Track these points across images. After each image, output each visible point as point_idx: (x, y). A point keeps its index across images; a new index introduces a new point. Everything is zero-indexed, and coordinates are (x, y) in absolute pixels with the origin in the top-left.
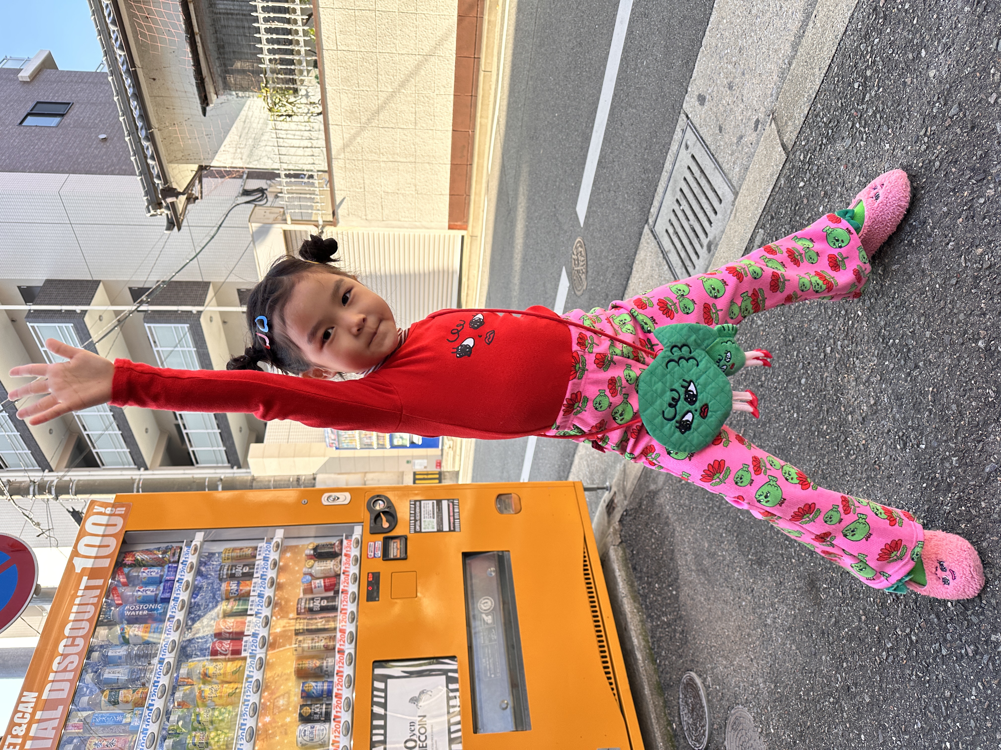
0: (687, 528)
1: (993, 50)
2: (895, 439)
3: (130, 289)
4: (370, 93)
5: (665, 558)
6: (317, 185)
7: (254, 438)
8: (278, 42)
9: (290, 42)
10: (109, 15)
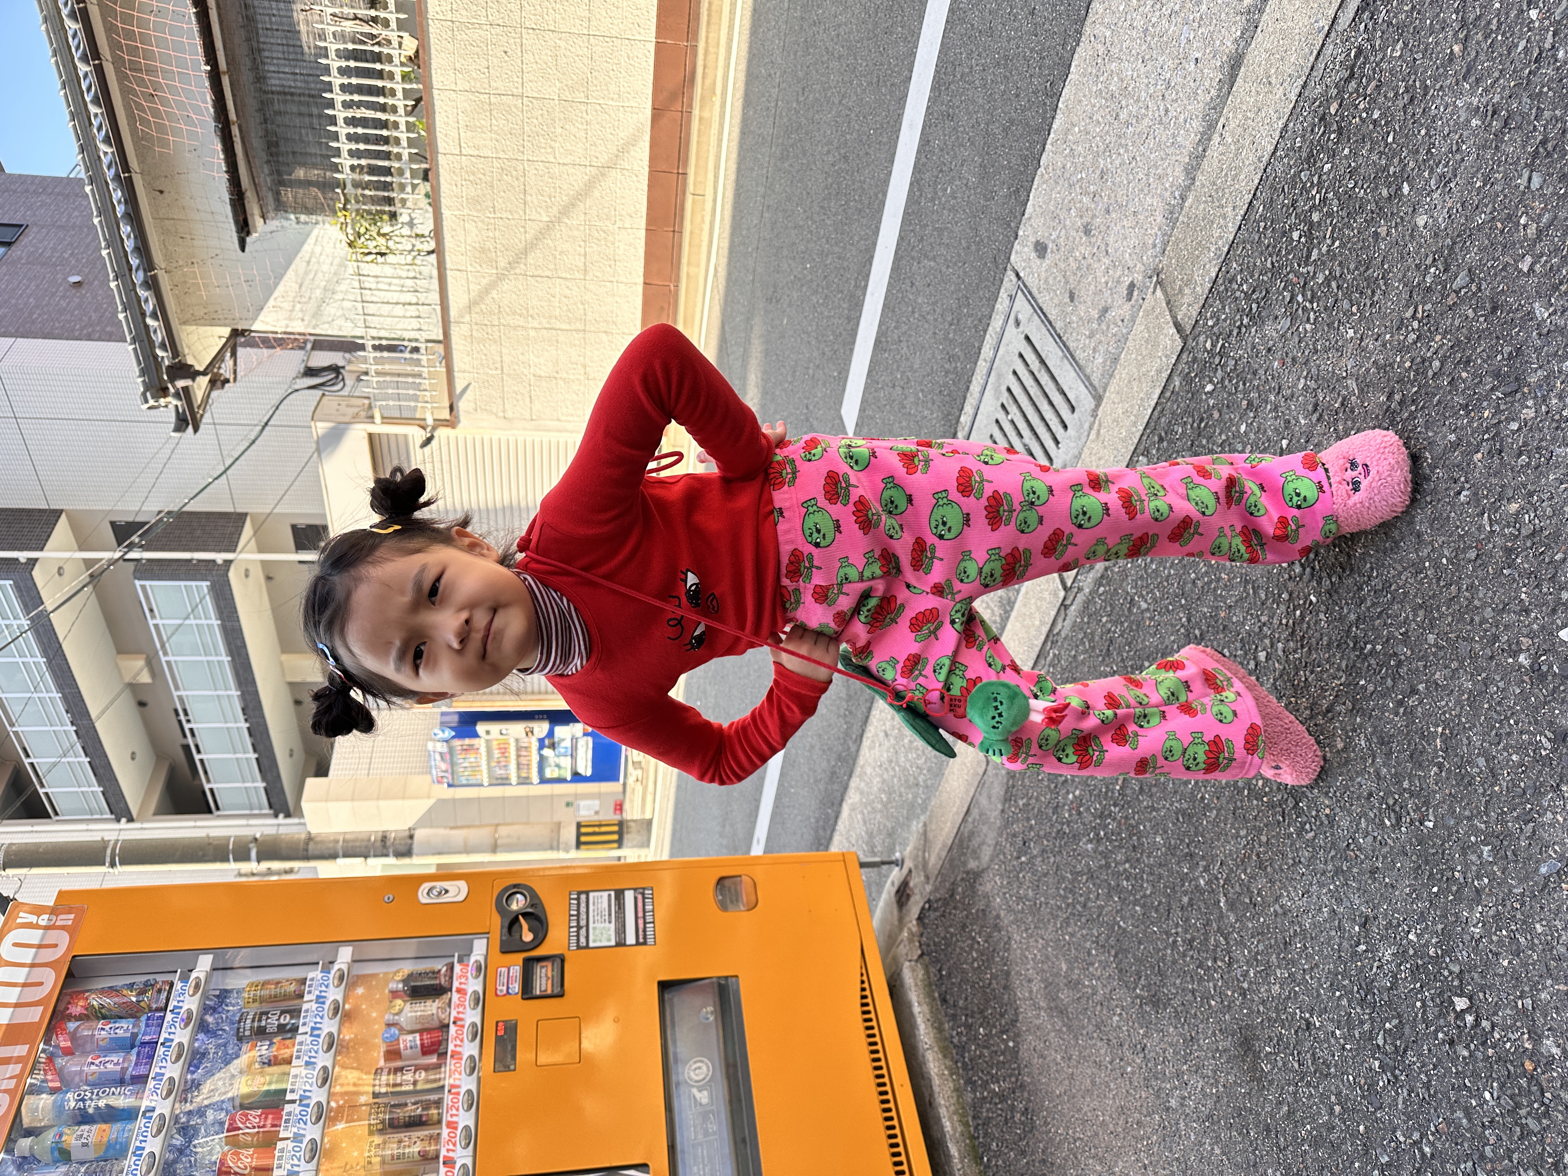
0: (1031, 936)
1: (1522, 188)
2: (1380, 809)
3: (113, 524)
4: (512, 222)
5: (994, 984)
6: (424, 363)
7: (313, 770)
8: (366, 139)
9: (386, 140)
10: (89, 89)
